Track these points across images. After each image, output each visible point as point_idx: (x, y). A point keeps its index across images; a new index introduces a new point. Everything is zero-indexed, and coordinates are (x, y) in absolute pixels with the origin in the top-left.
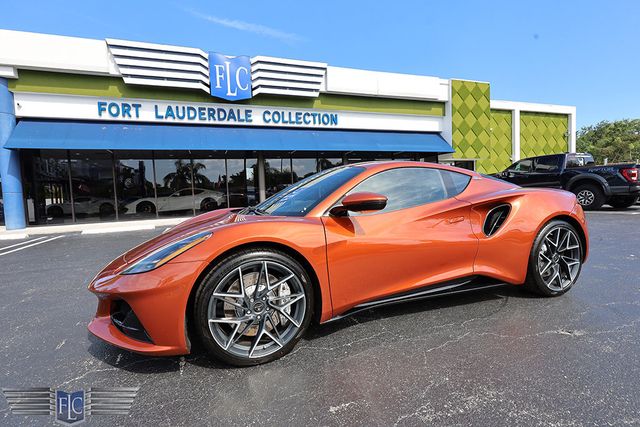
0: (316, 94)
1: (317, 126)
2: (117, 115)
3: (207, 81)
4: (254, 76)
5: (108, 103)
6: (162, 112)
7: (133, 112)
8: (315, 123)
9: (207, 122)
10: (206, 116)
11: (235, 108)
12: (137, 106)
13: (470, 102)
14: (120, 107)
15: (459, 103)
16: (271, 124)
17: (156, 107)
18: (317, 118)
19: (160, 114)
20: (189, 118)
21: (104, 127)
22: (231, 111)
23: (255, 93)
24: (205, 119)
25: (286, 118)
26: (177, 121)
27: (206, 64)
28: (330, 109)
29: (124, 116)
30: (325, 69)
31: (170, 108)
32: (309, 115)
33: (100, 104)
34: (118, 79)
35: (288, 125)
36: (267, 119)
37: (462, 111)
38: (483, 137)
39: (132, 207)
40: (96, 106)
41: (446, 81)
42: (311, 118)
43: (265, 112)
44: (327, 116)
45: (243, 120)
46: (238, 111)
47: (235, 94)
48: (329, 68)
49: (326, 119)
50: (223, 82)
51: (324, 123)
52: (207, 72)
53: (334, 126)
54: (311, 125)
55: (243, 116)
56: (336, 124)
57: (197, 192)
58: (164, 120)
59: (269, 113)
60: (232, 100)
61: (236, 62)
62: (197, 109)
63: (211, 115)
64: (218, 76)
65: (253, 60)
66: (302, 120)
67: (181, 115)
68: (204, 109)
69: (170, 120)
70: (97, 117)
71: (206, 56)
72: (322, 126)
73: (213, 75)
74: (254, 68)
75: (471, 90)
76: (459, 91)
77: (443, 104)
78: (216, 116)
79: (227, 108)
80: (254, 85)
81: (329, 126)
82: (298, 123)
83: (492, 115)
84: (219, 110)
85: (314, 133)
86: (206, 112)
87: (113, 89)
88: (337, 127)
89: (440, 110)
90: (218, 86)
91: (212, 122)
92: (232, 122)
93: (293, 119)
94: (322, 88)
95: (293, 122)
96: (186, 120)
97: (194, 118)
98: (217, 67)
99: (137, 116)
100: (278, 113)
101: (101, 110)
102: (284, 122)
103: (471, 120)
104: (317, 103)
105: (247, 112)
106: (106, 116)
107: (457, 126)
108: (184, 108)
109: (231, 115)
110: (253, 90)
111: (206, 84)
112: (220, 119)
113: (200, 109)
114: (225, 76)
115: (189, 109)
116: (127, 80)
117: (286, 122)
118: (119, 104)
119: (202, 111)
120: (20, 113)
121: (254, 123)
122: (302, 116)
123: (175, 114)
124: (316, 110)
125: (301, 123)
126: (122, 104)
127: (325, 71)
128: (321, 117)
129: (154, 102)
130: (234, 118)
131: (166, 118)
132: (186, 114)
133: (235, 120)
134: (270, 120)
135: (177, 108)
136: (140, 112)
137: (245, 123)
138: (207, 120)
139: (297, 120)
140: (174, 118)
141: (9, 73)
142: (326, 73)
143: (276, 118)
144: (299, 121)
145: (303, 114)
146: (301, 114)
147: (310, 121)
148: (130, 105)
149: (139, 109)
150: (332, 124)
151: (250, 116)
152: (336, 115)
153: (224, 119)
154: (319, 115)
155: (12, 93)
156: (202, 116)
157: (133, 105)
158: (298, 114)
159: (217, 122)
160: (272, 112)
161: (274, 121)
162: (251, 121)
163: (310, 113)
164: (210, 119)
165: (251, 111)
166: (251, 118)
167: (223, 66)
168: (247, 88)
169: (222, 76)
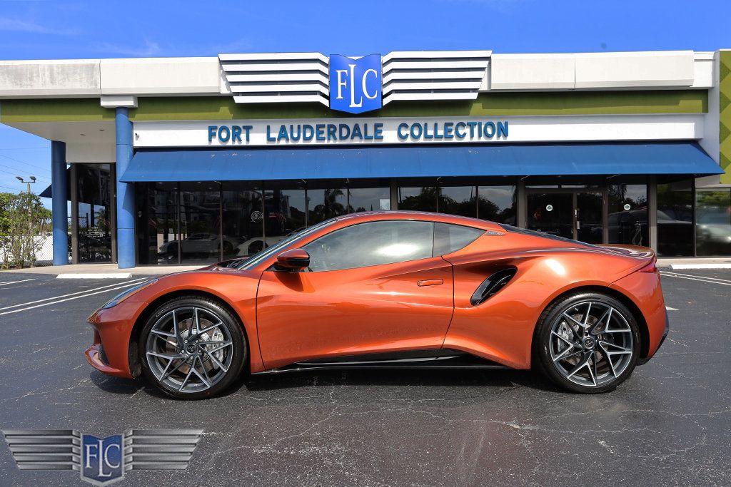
0: (474, 96)
1: (475, 139)
2: (226, 140)
3: (326, 92)
4: (385, 80)
5: (219, 126)
6: (274, 135)
7: (243, 136)
8: (472, 136)
9: (326, 142)
10: (325, 135)
11: (361, 122)
12: (248, 129)
14: (231, 131)
16: (409, 140)
17: (268, 127)
18: (476, 130)
19: (272, 135)
20: (305, 139)
21: (213, 154)
22: (357, 127)
23: (386, 101)
24: (324, 139)
25: (430, 132)
26: (290, 143)
27: (326, 70)
28: (497, 114)
29: (234, 140)
30: (488, 59)
31: (283, 128)
32: (463, 125)
33: (211, 129)
34: (228, 99)
35: (433, 141)
36: (404, 132)
40: (206, 132)
41: (708, 55)
42: (467, 130)
43: (401, 126)
44: (491, 125)
45: (371, 138)
46: (366, 126)
47: (360, 105)
48: (495, 57)
49: (489, 131)
50: (346, 91)
51: (487, 136)
52: (326, 81)
53: (502, 139)
54: (467, 139)
55: (371, 132)
56: (506, 135)
58: (276, 143)
59: (405, 126)
60: (356, 113)
62: (314, 126)
63: (331, 134)
64: (340, 84)
65: (385, 59)
66: (453, 133)
67: (295, 135)
68: (323, 126)
69: (283, 142)
70: (205, 143)
71: (326, 60)
72: (483, 139)
73: (333, 84)
74: (385, 69)
77: (702, 93)
78: (337, 134)
79: (351, 123)
80: (385, 91)
81: (494, 139)
82: (447, 137)
84: (342, 126)
85: (470, 150)
86: (325, 130)
87: (225, 110)
88: (509, 139)
89: (698, 103)
90: (340, 97)
91: (332, 142)
92: (357, 141)
93: (441, 132)
94: (483, 86)
95: (441, 137)
96: (301, 142)
97: (311, 138)
98: (339, 72)
99: (248, 139)
100: (418, 126)
101: (211, 136)
102: (427, 137)
104: (476, 108)
105: (377, 126)
106: (216, 142)
108: (299, 127)
109: (357, 132)
110: (384, 97)
111: (324, 96)
112: (342, 138)
113: (318, 127)
114: (349, 84)
115: (306, 127)
116: (238, 100)
117: (430, 137)
118: (230, 126)
119: (321, 129)
120: (137, 144)
121: (385, 141)
122: (453, 128)
123: (289, 135)
124: (475, 117)
125: (452, 137)
126: (233, 127)
127: (487, 62)
128: (483, 127)
129: (266, 122)
130: (360, 135)
131: (279, 140)
132: (302, 134)
133: (361, 138)
134: (407, 135)
135: (292, 127)
136: (251, 135)
137: (373, 142)
138: (326, 140)
139: (445, 133)
140: (288, 140)
141: (130, 103)
142: (490, 64)
143: (416, 133)
144: (449, 134)
145: (455, 124)
146: (452, 124)
147: (465, 134)
148: (241, 127)
149: (250, 131)
150: (499, 136)
151: (381, 132)
152: (506, 124)
153: (346, 137)
154: (480, 125)
155: (132, 123)
156: (321, 136)
157: (244, 127)
158: (447, 125)
159: (338, 142)
160: (410, 124)
161: (413, 136)
162: (382, 138)
163: (466, 123)
164: (329, 139)
165: (381, 125)
166: (383, 134)
167: (346, 71)
168: (376, 96)
169: (345, 84)
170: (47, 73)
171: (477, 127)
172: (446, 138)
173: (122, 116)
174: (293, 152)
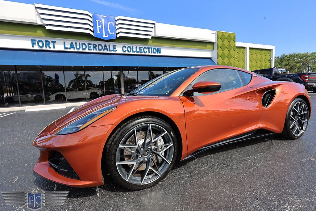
0: (150, 37)
1: (150, 54)
2: (42, 47)
3: (92, 29)
4: (117, 27)
5: (37, 40)
6: (68, 46)
7: (51, 45)
8: (149, 52)
9: (92, 51)
10: (92, 48)
11: (107, 44)
12: (54, 42)
13: (226, 43)
14: (44, 43)
15: (221, 43)
16: (127, 53)
17: (64, 43)
18: (150, 50)
19: (66, 46)
20: (83, 49)
21: (35, 53)
22: (105, 46)
23: (118, 36)
24: (91, 50)
25: (135, 50)
26: (76, 50)
27: (91, 20)
28: (157, 45)
29: (46, 47)
30: (154, 24)
31: (72, 44)
32: (146, 48)
33: (33, 41)
34: (42, 27)
35: (136, 53)
37: (222, 47)
38: (232, 60)
39: (53, 97)
40: (31, 41)
41: (214, 32)
42: (147, 50)
43: (123, 47)
44: (155, 49)
45: (112, 51)
46: (109, 46)
47: (107, 36)
48: (156, 24)
49: (155, 51)
50: (101, 30)
52: (92, 24)
53: (159, 54)
54: (147, 54)
55: (111, 48)
56: (160, 53)
57: (88, 89)
58: (69, 50)
59: (125, 47)
60: (106, 39)
61: (107, 19)
62: (87, 44)
63: (95, 48)
64: (98, 26)
65: (117, 18)
66: (142, 51)
67: (78, 47)
68: (91, 44)
69: (72, 50)
70: (30, 47)
71: (91, 15)
72: (153, 54)
73: (95, 26)
74: (117, 23)
75: (226, 37)
76: (221, 37)
77: (213, 43)
78: (97, 48)
79: (103, 44)
80: (118, 32)
81: (156, 54)
82: (140, 52)
83: (236, 49)
84: (99, 45)
85: (149, 58)
86: (92, 46)
87: (40, 32)
88: (161, 54)
89: (211, 46)
90: (98, 32)
91: (95, 51)
92: (106, 51)
93: (138, 50)
94: (153, 34)
95: (138, 52)
96: (81, 50)
97: (85, 49)
98: (97, 21)
99: (54, 47)
100: (130, 47)
101: (33, 44)
102: (133, 52)
103: (226, 52)
104: (150, 42)
105: (114, 46)
106: (36, 47)
107: (220, 54)
108: (79, 43)
109: (105, 48)
110: (117, 34)
111: (91, 31)
112: (99, 50)
113: (89, 44)
114: (102, 26)
115: (83, 44)
116: (48, 28)
117: (135, 52)
118: (44, 40)
119: (90, 46)
121: (117, 52)
122: (142, 49)
123: (75, 47)
124: (150, 46)
125: (142, 52)
126: (45, 41)
127: (154, 25)
129: (63, 40)
130: (107, 49)
131: (70, 49)
132: (81, 47)
134: (126, 50)
135: (76, 43)
136: (55, 45)
137: (113, 52)
140: (75, 49)
142: (155, 26)
143: (129, 49)
145: (143, 48)
146: (142, 48)
147: (147, 52)
149: (55, 43)
150: (158, 53)
151: (115, 48)
152: (160, 49)
153: (101, 50)
154: (151, 48)
156: (90, 48)
157: (51, 42)
158: (140, 47)
159: (98, 51)
160: (127, 47)
161: (128, 51)
162: (116, 51)
164: (94, 50)
165: (116, 46)
166: (116, 49)
167: (100, 21)
168: (114, 33)
169: (100, 26)
174: (78, 54)
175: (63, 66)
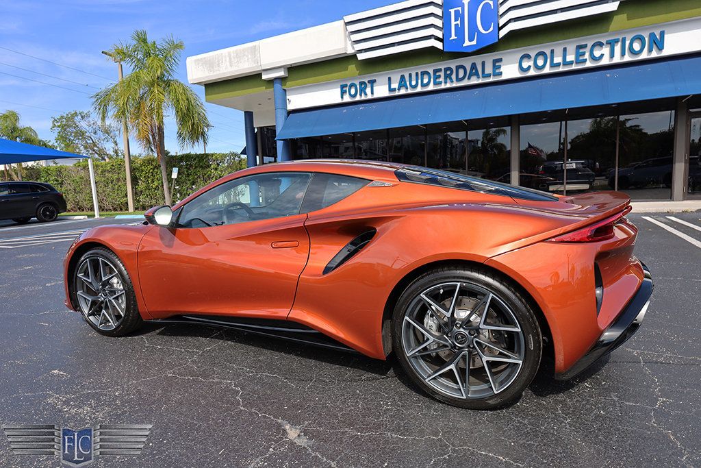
0: (614, 6)
1: (617, 59)
2: (355, 95)
3: (440, 34)
4: (502, 10)
5: (349, 84)
6: (395, 85)
7: (368, 90)
8: (612, 55)
9: (443, 86)
10: (442, 79)
11: (478, 60)
12: (372, 82)
14: (358, 86)
16: (532, 72)
17: (390, 79)
18: (618, 48)
19: (393, 86)
20: (423, 85)
21: (344, 110)
22: (474, 66)
23: (504, 32)
24: (440, 83)
25: (558, 59)
26: (410, 91)
27: (439, 12)
28: (648, 23)
29: (361, 95)
31: (403, 77)
32: (600, 44)
33: (343, 87)
34: (353, 57)
35: (561, 69)
36: (525, 65)
40: (339, 89)
42: (606, 50)
43: (523, 57)
44: (640, 38)
45: (489, 76)
46: (483, 64)
47: (474, 42)
49: (637, 47)
50: (460, 30)
51: (632, 52)
52: (440, 23)
53: (654, 54)
54: (605, 61)
55: (489, 70)
56: (660, 48)
58: (397, 93)
59: (528, 56)
60: (470, 51)
62: (431, 71)
63: (448, 77)
64: (453, 23)
66: (587, 56)
67: (414, 83)
68: (440, 70)
69: (403, 92)
70: (338, 100)
71: (440, 1)
72: (628, 58)
78: (454, 77)
79: (467, 62)
80: (503, 21)
81: (644, 55)
82: (578, 62)
84: (458, 68)
85: (608, 74)
86: (442, 74)
87: (352, 68)
88: (663, 53)
90: (453, 37)
91: (448, 85)
92: (474, 81)
93: (571, 58)
95: (571, 63)
96: (419, 89)
97: (428, 84)
98: (453, 11)
99: (372, 93)
100: (543, 54)
101: (343, 93)
102: (553, 65)
104: (619, 20)
105: (495, 61)
106: (347, 99)
108: (417, 74)
109: (474, 71)
110: (500, 29)
111: (438, 39)
112: (458, 80)
113: (435, 71)
114: (462, 21)
115: (423, 73)
116: (361, 57)
117: (558, 65)
118: (357, 82)
119: (437, 74)
120: (290, 107)
121: (504, 77)
122: (587, 50)
123: (408, 83)
124: (617, 32)
125: (585, 61)
126: (360, 82)
128: (627, 43)
129: (387, 74)
130: (477, 74)
131: (399, 89)
132: (420, 81)
133: (479, 78)
134: (530, 67)
135: (410, 75)
136: (374, 88)
137: (492, 79)
138: (443, 84)
139: (577, 58)
140: (407, 88)
141: (281, 73)
143: (540, 62)
144: (581, 58)
145: (590, 45)
146: (586, 46)
148: (367, 82)
149: (375, 84)
150: (650, 51)
151: (500, 67)
152: (661, 33)
153: (463, 78)
154: (623, 41)
155: (285, 90)
156: (438, 80)
157: (369, 82)
158: (579, 47)
159: (455, 85)
161: (537, 67)
162: (501, 74)
163: (604, 42)
164: (446, 83)
165: (500, 60)
166: (502, 70)
167: (460, 8)
168: (491, 29)
169: (458, 22)
170: (228, 59)
171: (620, 43)
172: (576, 63)
173: (277, 86)
174: (412, 100)
175: (388, 129)
